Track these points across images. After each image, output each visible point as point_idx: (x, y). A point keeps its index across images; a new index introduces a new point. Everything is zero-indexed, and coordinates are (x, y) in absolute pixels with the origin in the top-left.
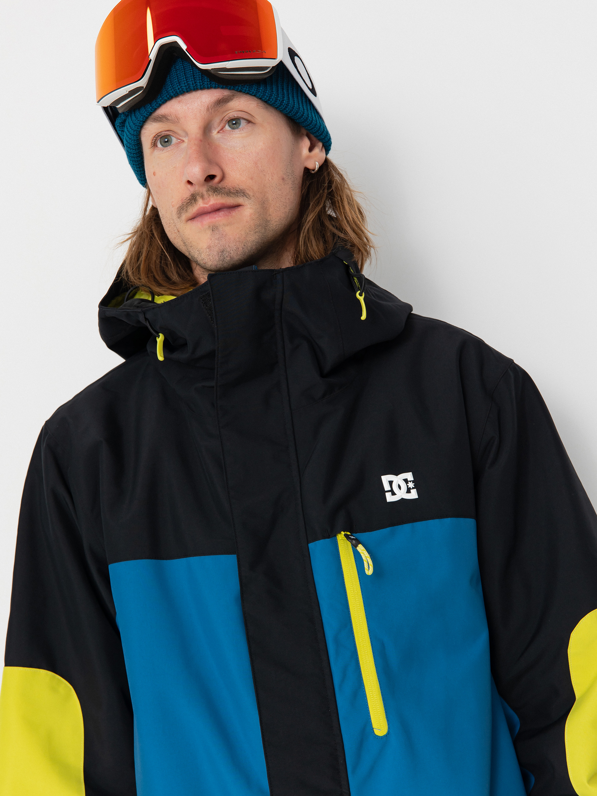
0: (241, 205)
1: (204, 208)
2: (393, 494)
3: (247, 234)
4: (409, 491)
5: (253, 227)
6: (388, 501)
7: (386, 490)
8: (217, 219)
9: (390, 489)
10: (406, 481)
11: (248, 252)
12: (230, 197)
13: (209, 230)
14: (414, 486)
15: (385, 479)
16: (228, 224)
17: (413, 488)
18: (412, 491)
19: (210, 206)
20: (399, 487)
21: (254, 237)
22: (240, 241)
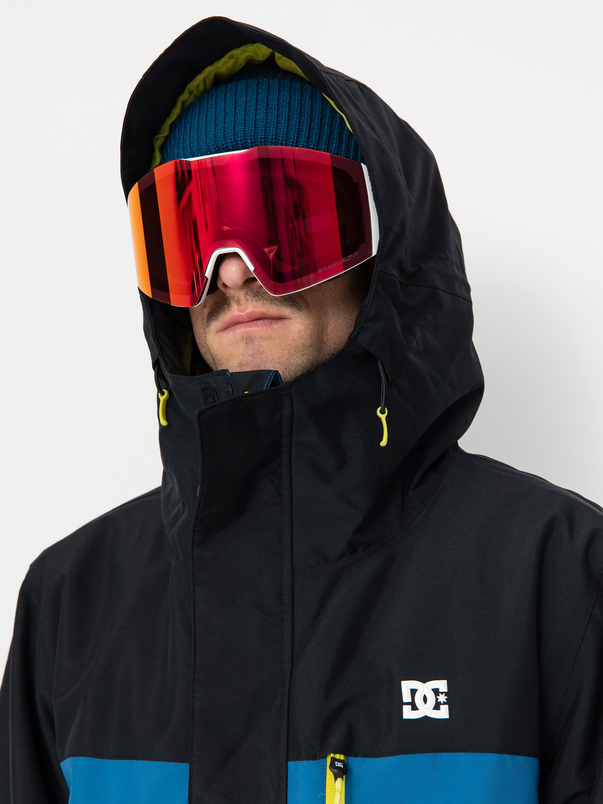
0: (288, 317)
1: (238, 316)
2: (414, 708)
3: (291, 355)
4: (437, 707)
5: (301, 347)
6: (405, 717)
7: (404, 701)
8: (253, 328)
9: (410, 700)
10: (436, 692)
11: (289, 377)
12: (273, 305)
13: (242, 342)
14: (446, 701)
15: (406, 686)
16: (267, 337)
17: (444, 703)
18: (442, 707)
19: (247, 314)
20: (425, 699)
21: (300, 360)
22: (279, 362)
